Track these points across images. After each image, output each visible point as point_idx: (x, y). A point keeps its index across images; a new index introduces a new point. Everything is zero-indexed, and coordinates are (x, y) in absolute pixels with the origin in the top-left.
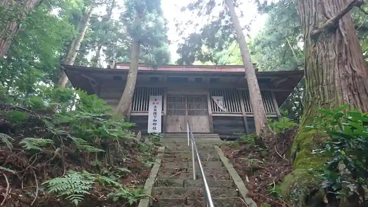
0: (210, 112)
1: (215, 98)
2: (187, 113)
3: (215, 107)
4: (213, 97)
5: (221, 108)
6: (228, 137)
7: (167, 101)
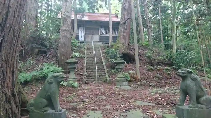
0: (100, 34)
1: (102, 29)
2: (92, 34)
3: (101, 33)
4: (101, 29)
5: (103, 33)
6: (105, 42)
7: (85, 30)
